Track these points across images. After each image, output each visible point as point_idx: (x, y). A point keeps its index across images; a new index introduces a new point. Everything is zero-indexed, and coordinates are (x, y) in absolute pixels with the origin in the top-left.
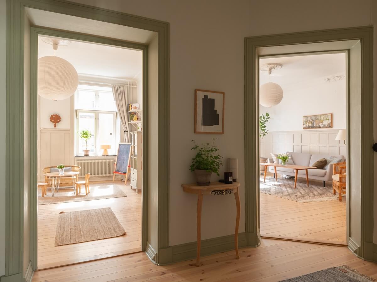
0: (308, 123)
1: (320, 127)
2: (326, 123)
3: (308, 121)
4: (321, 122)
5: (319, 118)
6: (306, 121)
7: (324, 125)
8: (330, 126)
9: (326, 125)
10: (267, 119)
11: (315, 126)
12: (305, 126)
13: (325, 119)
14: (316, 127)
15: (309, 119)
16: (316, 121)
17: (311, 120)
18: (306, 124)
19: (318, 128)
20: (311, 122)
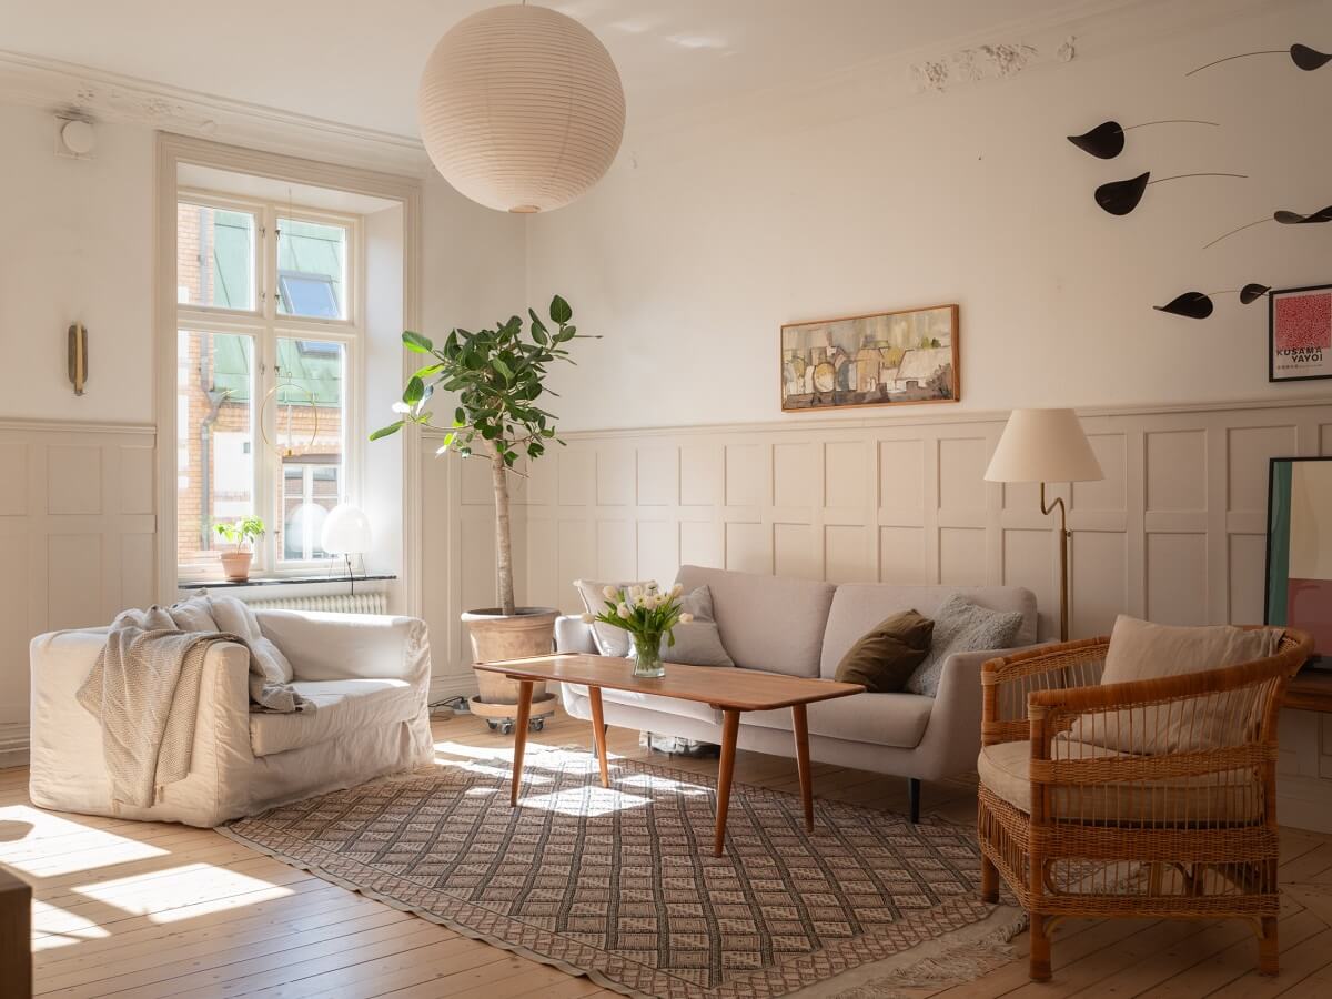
0: (810, 370)
1: (883, 398)
2: (923, 367)
3: (815, 361)
4: (894, 364)
5: (880, 336)
6: (801, 354)
7: (911, 384)
8: (946, 389)
9: (922, 384)
10: (556, 339)
11: (852, 387)
12: (793, 389)
13: (916, 340)
14: (863, 395)
15: (819, 340)
16: (863, 354)
17: (830, 351)
18: (803, 376)
19: (870, 402)
20: (829, 363)
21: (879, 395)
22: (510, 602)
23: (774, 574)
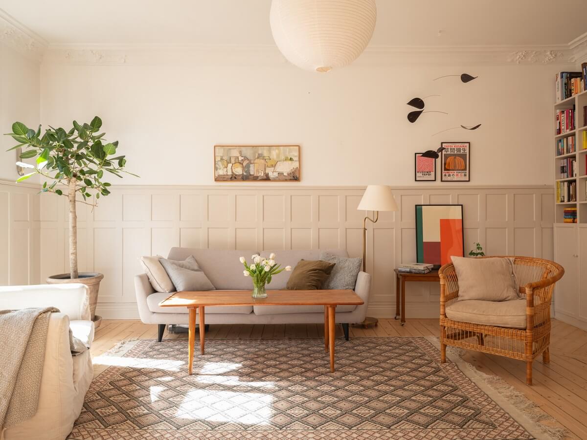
0: (230, 165)
1: (267, 179)
2: (286, 168)
3: (233, 160)
4: (272, 166)
5: (266, 154)
6: (225, 158)
7: (280, 174)
8: (295, 176)
9: (285, 174)
11: (252, 173)
12: (221, 172)
13: (283, 157)
14: (257, 177)
15: (235, 153)
16: (257, 161)
17: (240, 158)
18: (226, 168)
19: (260, 180)
20: (240, 163)
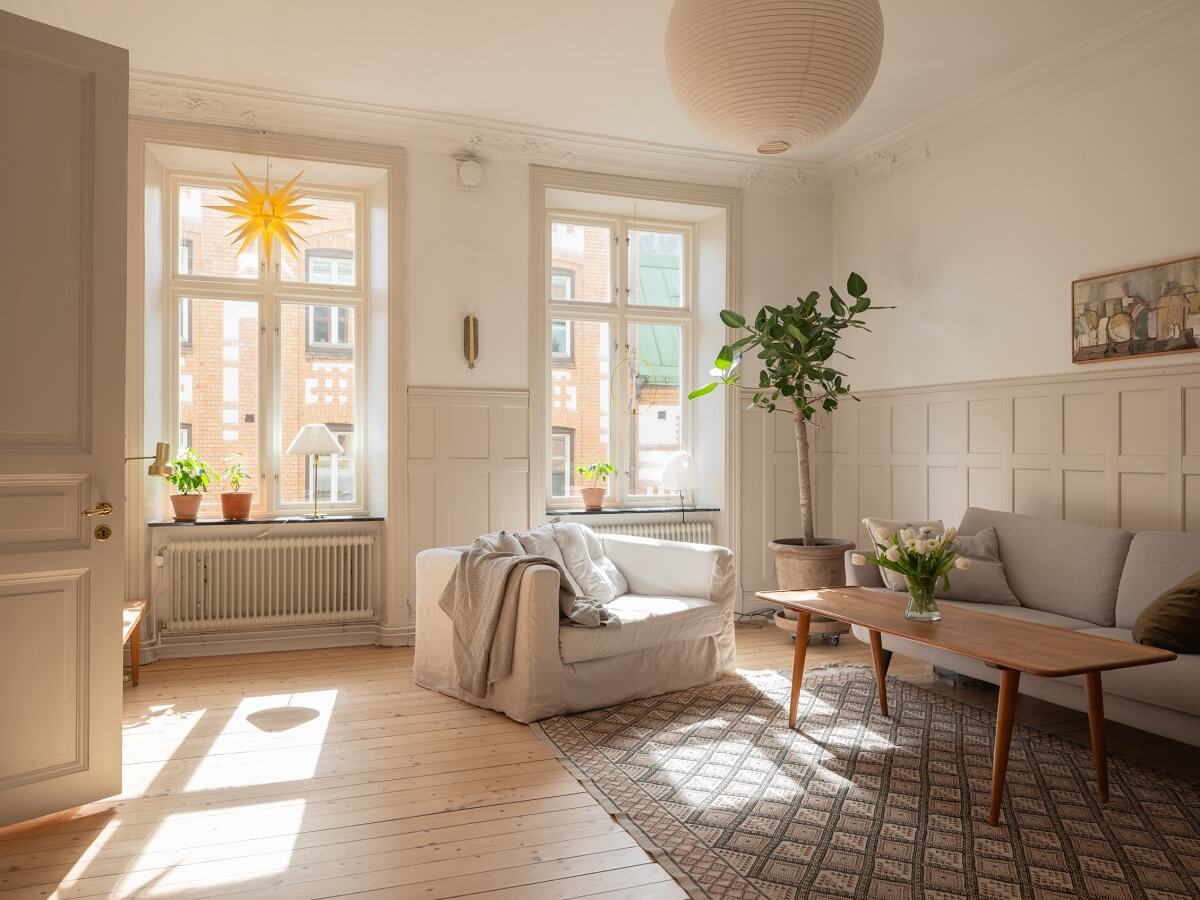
0: (1104, 322)
1: (1188, 344)
3: (1110, 310)
5: (1185, 281)
10: (853, 310)
11: (1152, 334)
14: (1165, 343)
15: (1115, 291)
16: (1164, 301)
17: (1126, 302)
18: (1096, 328)
19: (1171, 350)
20: (1125, 313)
21: (1184, 341)
22: (810, 533)
23: (1064, 519)
